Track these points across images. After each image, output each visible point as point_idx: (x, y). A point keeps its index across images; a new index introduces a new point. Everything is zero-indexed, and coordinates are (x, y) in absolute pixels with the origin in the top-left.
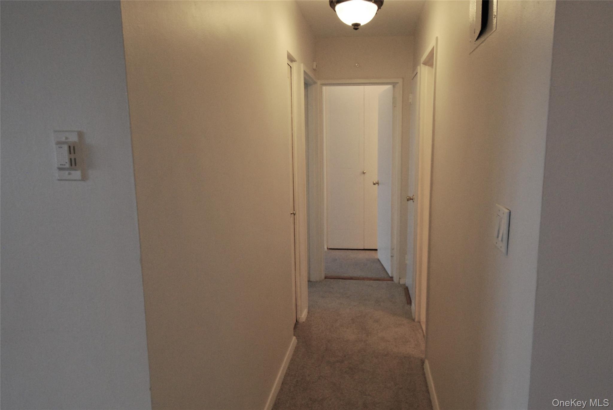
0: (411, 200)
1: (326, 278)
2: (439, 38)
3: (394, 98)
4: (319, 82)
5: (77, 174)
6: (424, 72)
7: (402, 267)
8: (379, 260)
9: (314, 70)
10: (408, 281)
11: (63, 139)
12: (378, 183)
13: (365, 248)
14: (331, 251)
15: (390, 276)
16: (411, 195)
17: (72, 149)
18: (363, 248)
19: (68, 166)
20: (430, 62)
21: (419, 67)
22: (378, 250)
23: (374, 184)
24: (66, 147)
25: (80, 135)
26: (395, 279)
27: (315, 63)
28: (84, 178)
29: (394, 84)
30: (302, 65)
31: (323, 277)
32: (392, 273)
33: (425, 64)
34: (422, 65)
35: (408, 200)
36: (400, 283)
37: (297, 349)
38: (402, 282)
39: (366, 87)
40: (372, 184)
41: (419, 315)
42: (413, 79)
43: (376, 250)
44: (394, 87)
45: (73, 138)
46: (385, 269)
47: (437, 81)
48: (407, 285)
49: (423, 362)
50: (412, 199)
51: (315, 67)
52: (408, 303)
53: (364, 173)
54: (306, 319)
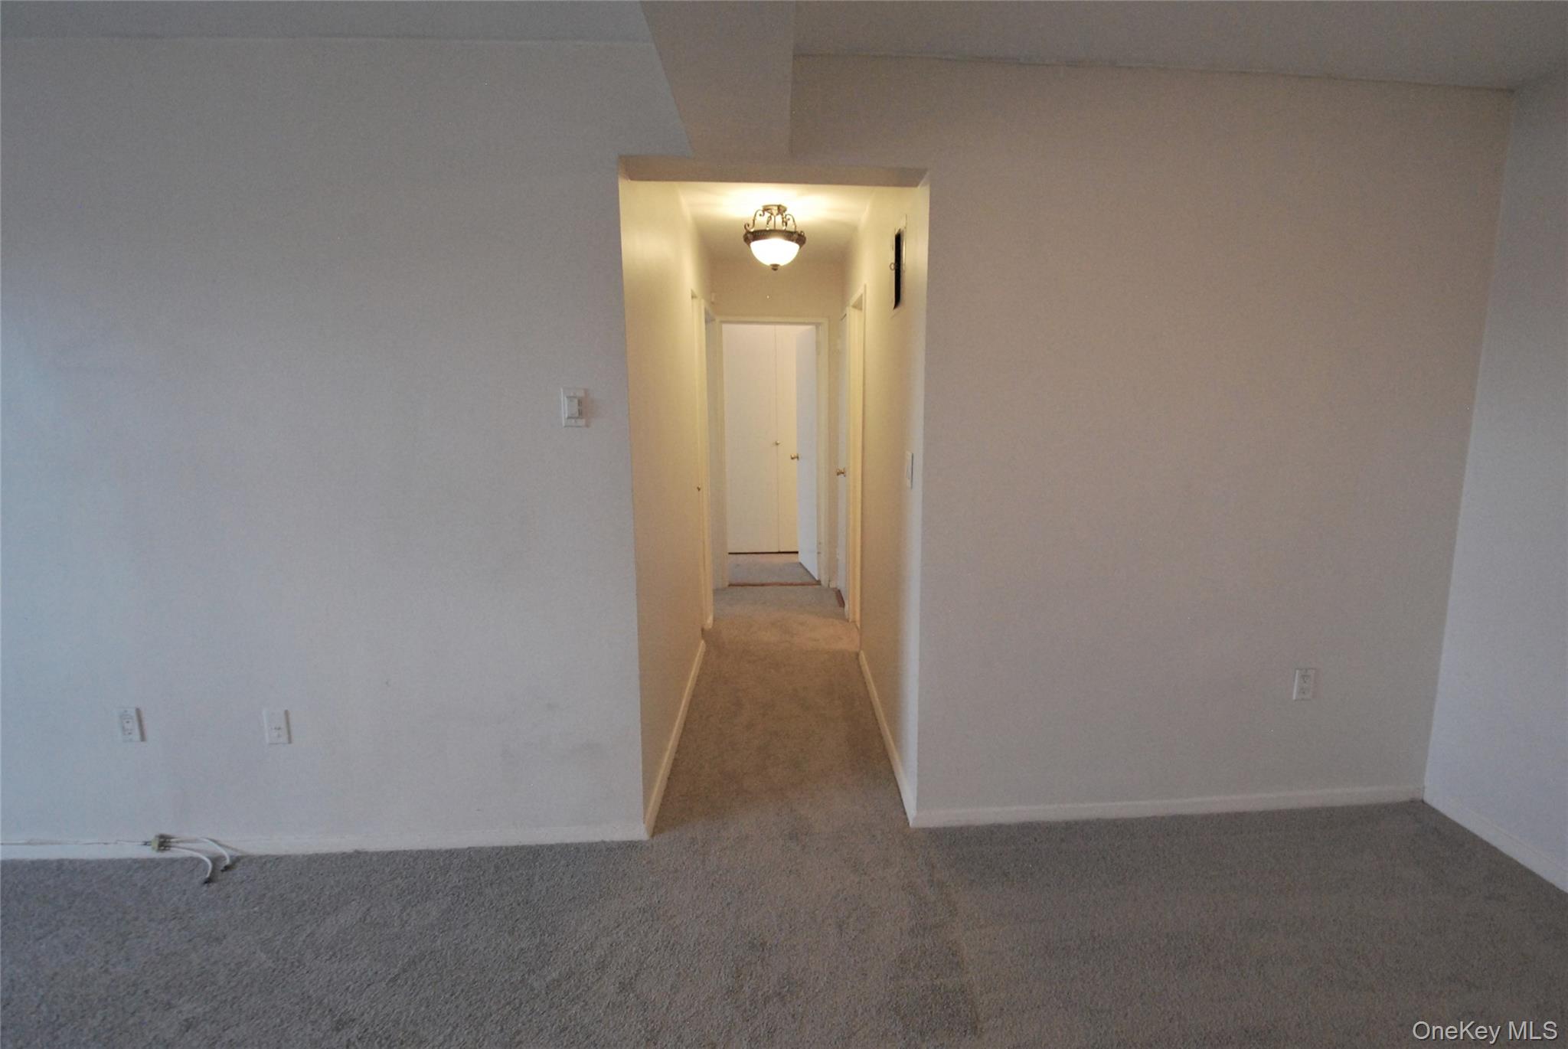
0: (842, 475)
1: (729, 585)
2: (868, 285)
3: (818, 344)
4: (718, 319)
5: (582, 422)
6: (853, 316)
7: (832, 567)
8: (801, 564)
9: (713, 303)
10: (839, 583)
11: (572, 394)
12: (798, 458)
13: (782, 550)
14: (731, 556)
15: (817, 579)
16: (841, 469)
17: (580, 403)
18: (777, 551)
19: (577, 415)
20: (858, 306)
21: (847, 308)
22: (800, 553)
23: (792, 458)
24: (576, 401)
25: (586, 391)
26: (823, 583)
27: (713, 294)
28: (587, 426)
29: (817, 325)
30: (703, 301)
31: (727, 584)
32: (819, 575)
33: (855, 307)
34: (851, 308)
35: (838, 474)
36: (831, 586)
37: (707, 653)
38: (832, 585)
39: (778, 327)
40: (790, 458)
41: (854, 614)
42: (842, 319)
43: (797, 552)
44: (817, 328)
45: (581, 394)
46: (808, 572)
47: (867, 330)
48: (839, 588)
49: (857, 655)
50: (843, 473)
51: (713, 300)
52: (840, 606)
53: (777, 444)
54: (713, 627)
